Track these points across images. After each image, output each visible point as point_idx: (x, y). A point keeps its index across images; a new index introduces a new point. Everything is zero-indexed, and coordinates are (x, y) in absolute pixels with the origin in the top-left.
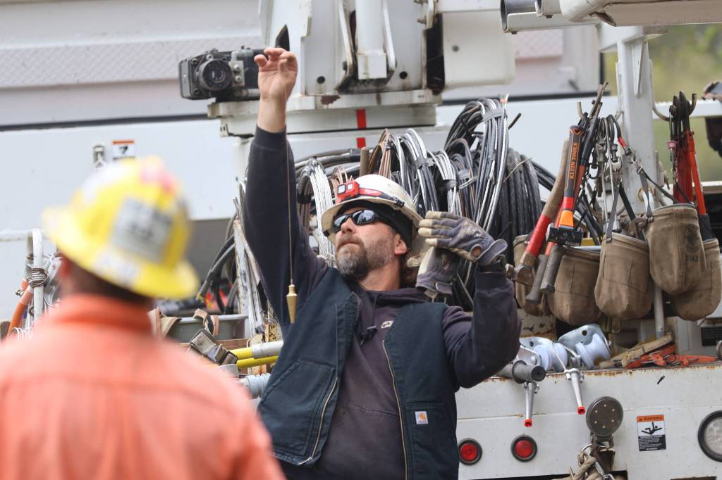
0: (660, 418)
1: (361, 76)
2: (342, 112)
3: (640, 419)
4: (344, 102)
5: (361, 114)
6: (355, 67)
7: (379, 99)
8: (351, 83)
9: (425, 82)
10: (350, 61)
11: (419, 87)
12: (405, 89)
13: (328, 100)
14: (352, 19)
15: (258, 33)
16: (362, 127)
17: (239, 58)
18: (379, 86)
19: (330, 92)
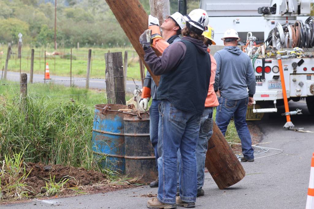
0: (287, 66)
1: (289, 12)
2: (284, 17)
3: (284, 66)
4: (285, 15)
5: (287, 17)
6: (288, 11)
7: (290, 15)
8: (287, 12)
9: (297, 13)
10: (287, 9)
11: (296, 14)
12: (294, 14)
13: (283, 15)
14: (288, 3)
15: (269, 4)
16: (287, 19)
17: (269, 8)
18: (290, 13)
19: (283, 14)
